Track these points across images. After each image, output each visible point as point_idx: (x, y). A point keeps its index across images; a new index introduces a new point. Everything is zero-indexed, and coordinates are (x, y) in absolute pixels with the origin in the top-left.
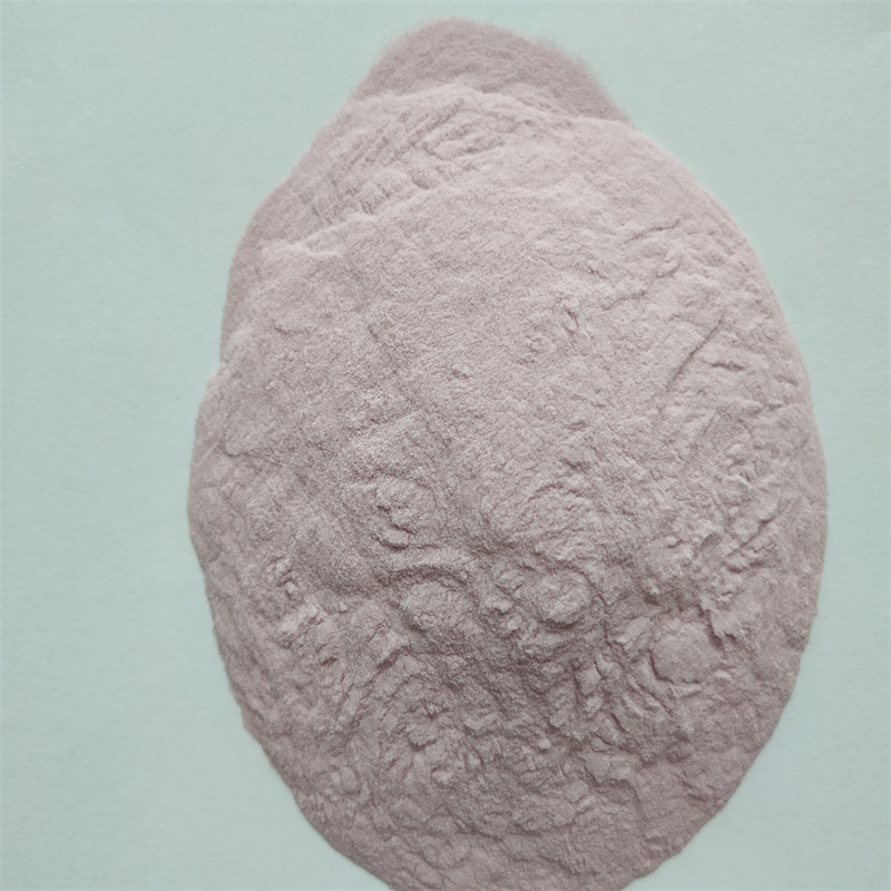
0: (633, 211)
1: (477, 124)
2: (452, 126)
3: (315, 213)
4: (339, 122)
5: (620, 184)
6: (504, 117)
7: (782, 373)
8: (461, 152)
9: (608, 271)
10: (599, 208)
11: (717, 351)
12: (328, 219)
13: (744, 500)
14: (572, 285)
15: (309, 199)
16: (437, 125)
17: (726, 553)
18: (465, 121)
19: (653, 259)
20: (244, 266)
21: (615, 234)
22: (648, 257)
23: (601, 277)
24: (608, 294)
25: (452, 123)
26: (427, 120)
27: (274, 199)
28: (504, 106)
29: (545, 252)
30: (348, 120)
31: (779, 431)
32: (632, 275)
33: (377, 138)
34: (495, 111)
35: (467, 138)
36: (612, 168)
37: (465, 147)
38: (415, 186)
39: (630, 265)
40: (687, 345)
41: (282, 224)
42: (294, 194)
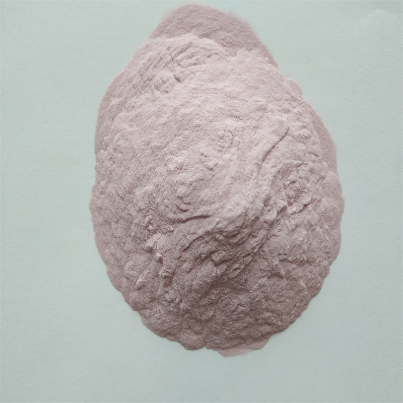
1: (197, 52)
7: (311, 151)
8: (190, 65)
9: (243, 117)
13: (297, 197)
15: (131, 81)
16: (180, 53)
20: (104, 108)
21: (247, 101)
23: (240, 119)
24: (242, 126)
25: (187, 52)
26: (177, 50)
28: (209, 45)
30: (147, 47)
32: (252, 118)
33: (157, 57)
34: (205, 47)
35: (193, 59)
37: (192, 63)
40: (272, 143)
42: (125, 79)
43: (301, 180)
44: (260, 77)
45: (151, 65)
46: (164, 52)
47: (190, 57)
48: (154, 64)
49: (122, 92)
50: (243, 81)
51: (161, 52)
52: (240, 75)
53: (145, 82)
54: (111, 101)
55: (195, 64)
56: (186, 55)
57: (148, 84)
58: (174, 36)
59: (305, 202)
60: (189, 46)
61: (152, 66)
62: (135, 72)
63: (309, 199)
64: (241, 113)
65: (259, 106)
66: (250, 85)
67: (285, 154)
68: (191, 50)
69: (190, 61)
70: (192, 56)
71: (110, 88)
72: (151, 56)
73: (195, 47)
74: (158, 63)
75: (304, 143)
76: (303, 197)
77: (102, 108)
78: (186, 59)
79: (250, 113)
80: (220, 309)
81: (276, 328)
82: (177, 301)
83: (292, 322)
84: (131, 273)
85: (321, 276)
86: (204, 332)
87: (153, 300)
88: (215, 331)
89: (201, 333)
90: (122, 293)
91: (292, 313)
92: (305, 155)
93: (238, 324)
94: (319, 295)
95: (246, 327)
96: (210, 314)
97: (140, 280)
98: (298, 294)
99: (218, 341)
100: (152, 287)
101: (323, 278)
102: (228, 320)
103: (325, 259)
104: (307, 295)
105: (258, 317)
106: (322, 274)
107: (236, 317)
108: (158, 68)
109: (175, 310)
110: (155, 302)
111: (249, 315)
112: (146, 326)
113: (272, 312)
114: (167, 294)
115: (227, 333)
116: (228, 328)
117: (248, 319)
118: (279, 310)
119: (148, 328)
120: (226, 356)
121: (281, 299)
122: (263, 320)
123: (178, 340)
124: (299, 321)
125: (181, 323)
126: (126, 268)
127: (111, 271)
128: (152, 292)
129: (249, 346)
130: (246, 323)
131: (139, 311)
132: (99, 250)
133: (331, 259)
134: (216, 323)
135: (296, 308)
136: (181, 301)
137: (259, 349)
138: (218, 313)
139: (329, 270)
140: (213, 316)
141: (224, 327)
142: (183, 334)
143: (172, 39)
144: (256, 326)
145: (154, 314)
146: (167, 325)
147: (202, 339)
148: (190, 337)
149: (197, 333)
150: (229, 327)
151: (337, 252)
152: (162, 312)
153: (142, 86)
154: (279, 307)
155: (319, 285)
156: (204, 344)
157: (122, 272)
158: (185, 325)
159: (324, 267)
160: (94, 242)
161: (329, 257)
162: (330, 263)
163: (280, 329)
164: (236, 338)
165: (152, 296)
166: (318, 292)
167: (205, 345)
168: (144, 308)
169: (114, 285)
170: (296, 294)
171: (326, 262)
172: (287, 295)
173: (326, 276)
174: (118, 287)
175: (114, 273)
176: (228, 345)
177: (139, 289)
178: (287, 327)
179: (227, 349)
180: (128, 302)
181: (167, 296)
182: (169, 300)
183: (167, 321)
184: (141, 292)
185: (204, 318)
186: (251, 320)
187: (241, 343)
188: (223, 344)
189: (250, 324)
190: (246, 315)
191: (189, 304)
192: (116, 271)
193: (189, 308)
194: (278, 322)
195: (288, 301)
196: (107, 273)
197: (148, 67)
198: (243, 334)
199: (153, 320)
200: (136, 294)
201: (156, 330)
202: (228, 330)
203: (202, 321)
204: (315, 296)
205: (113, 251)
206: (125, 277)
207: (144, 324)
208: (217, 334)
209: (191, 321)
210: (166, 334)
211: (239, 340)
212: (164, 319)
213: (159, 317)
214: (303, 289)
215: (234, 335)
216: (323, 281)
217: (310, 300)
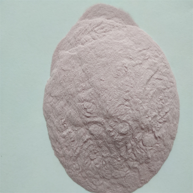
0: (139, 46)
1: (106, 26)
2: (101, 27)
3: (71, 45)
4: (76, 25)
5: (136, 40)
6: (112, 25)
7: (170, 81)
8: (103, 32)
9: (134, 58)
10: (132, 45)
11: (157, 76)
12: (74, 46)
13: (162, 108)
14: (126, 61)
15: (70, 42)
16: (97, 26)
17: (158, 119)
18: (103, 26)
19: (143, 56)
20: (56, 56)
21: (135, 50)
22: (142, 56)
23: (132, 60)
24: (134, 63)
25: (101, 26)
26: (95, 25)
27: (62, 42)
28: (112, 22)
29: (121, 54)
30: (78, 25)
31: (170, 93)
32: (139, 59)
33: (84, 29)
34: (110, 23)
35: (104, 29)
36: (135, 36)
37: (103, 31)
38: (93, 39)
39: (138, 57)
40: (150, 74)
41: (64, 47)
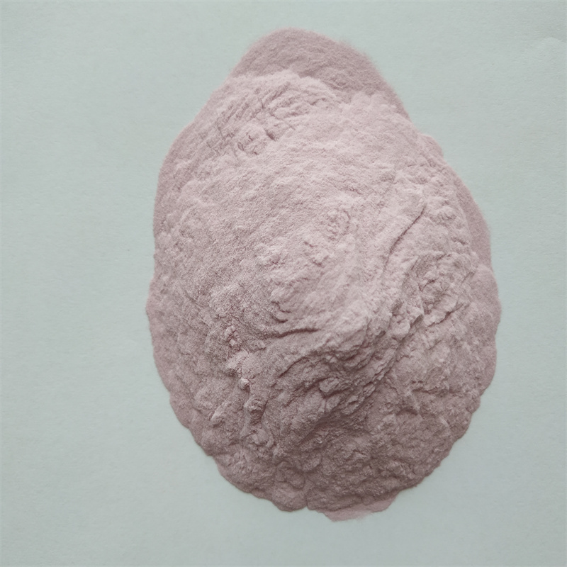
42: (196, 133)
43: (442, 278)
44: (384, 133)
45: (232, 114)
46: (250, 96)
47: (288, 104)
48: (237, 113)
49: (191, 152)
50: (362, 139)
51: (246, 96)
52: (356, 130)
53: (224, 138)
54: (176, 163)
55: (294, 114)
56: (282, 100)
57: (228, 141)
58: (265, 73)
59: (448, 309)
60: (286, 88)
61: (235, 115)
62: (210, 124)
63: (453, 305)
64: (359, 184)
65: (384, 175)
66: (371, 144)
67: (421, 242)
68: (288, 95)
69: (287, 110)
70: (291, 103)
71: (174, 145)
72: (232, 101)
73: (294, 89)
74: (243, 112)
75: (446, 226)
76: (445, 301)
77: (163, 174)
78: (282, 106)
79: (372, 184)
80: (329, 457)
81: (405, 482)
82: (268, 445)
83: (427, 474)
84: (205, 405)
85: (468, 411)
86: (305, 488)
87: (234, 442)
88: (321, 486)
89: (301, 489)
90: (192, 431)
91: (428, 461)
92: (447, 242)
93: (353, 477)
94: (465, 437)
95: (364, 481)
96: (315, 462)
97: (217, 414)
98: (436, 435)
99: (325, 500)
100: (234, 424)
101: (471, 413)
102: (340, 472)
103: (475, 387)
104: (449, 436)
105: (381, 468)
106: (470, 407)
107: (350, 467)
108: (243, 119)
109: (266, 457)
110: (238, 445)
111: (369, 465)
112: (224, 477)
113: (401, 460)
114: (255, 435)
115: (338, 489)
116: (339, 483)
117: (367, 470)
118: (411, 458)
119: (228, 480)
120: (335, 519)
121: (414, 443)
122: (388, 472)
123: (269, 497)
124: (437, 472)
125: (274, 474)
126: (198, 396)
127: (176, 400)
128: (233, 431)
129: (368, 507)
130: (365, 476)
131: (214, 457)
132: (159, 371)
133: (483, 387)
134: (323, 475)
135: (434, 455)
136: (275, 444)
137: (381, 511)
138: (326, 461)
139: (479, 402)
140: (318, 466)
141: (334, 481)
142: (277, 489)
143: (262, 78)
144: (378, 480)
145: (236, 462)
146: (254, 477)
147: (302, 497)
148: (285, 493)
149: (296, 488)
150: (340, 481)
151: (491, 377)
152: (248, 459)
153: (221, 144)
154: (411, 453)
155: (466, 422)
156: (305, 503)
157: (191, 403)
158: (279, 477)
159: (473, 398)
160: (153, 360)
161: (480, 385)
162: (481, 393)
163: (411, 484)
164: (349, 495)
165: (233, 436)
166: (465, 433)
167: (307, 505)
168: (222, 452)
169: (180, 419)
170: (434, 435)
171: (476, 391)
172: (422, 438)
173: (475, 410)
174: (186, 423)
175: (180, 404)
176: (339, 506)
177: (215, 426)
178: (420, 480)
179: (337, 510)
180: (199, 444)
181: (255, 437)
182: (257, 443)
183: (254, 471)
184: (218, 430)
185: (306, 468)
186: (372, 472)
187: (356, 503)
188: (331, 504)
189: (370, 476)
190: (365, 465)
191: (285, 449)
192: (183, 401)
193: (286, 454)
194: (409, 473)
195: (422, 445)
196: (171, 403)
197: (229, 118)
198: (360, 490)
199: (234, 470)
200: (210, 433)
201: (239, 483)
202: (339, 485)
203: (303, 472)
204: (459, 437)
205: (180, 373)
206: (195, 409)
207: (222, 475)
208: (324, 490)
209: (288, 471)
210: (253, 489)
211: (354, 499)
212: (250, 468)
213: (242, 466)
214: (444, 429)
215: (347, 491)
216: (470, 417)
217: (453, 444)
